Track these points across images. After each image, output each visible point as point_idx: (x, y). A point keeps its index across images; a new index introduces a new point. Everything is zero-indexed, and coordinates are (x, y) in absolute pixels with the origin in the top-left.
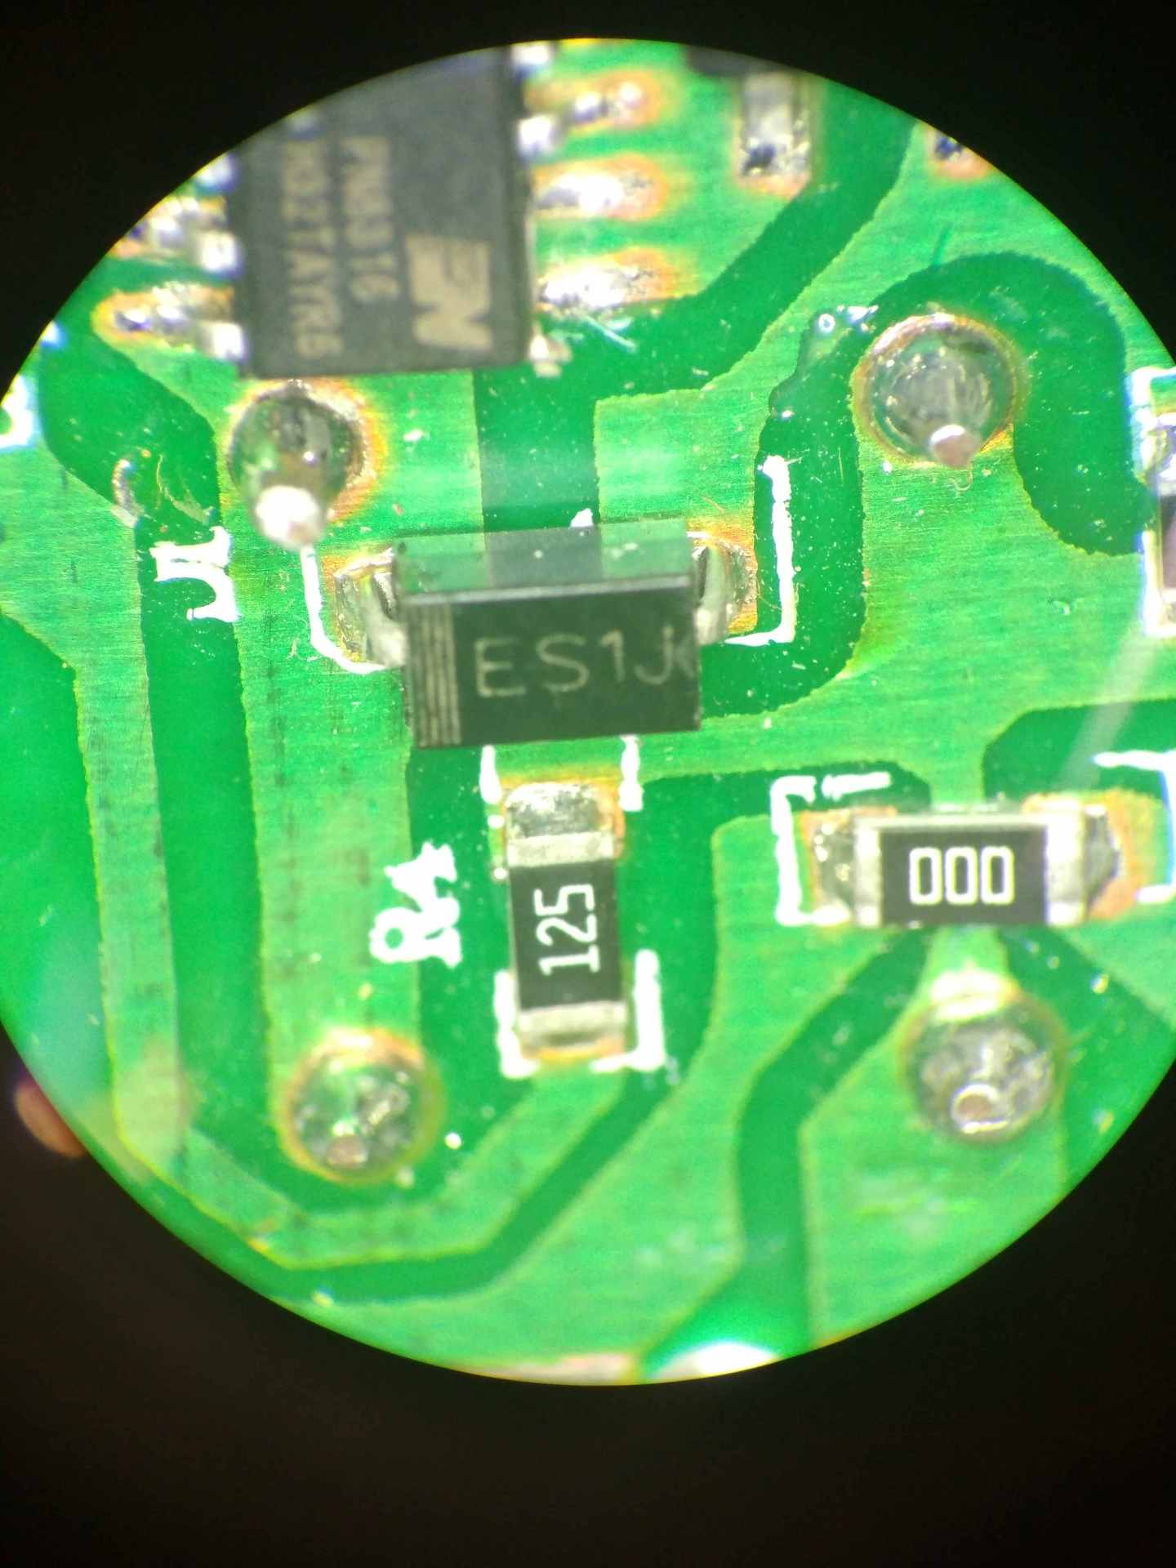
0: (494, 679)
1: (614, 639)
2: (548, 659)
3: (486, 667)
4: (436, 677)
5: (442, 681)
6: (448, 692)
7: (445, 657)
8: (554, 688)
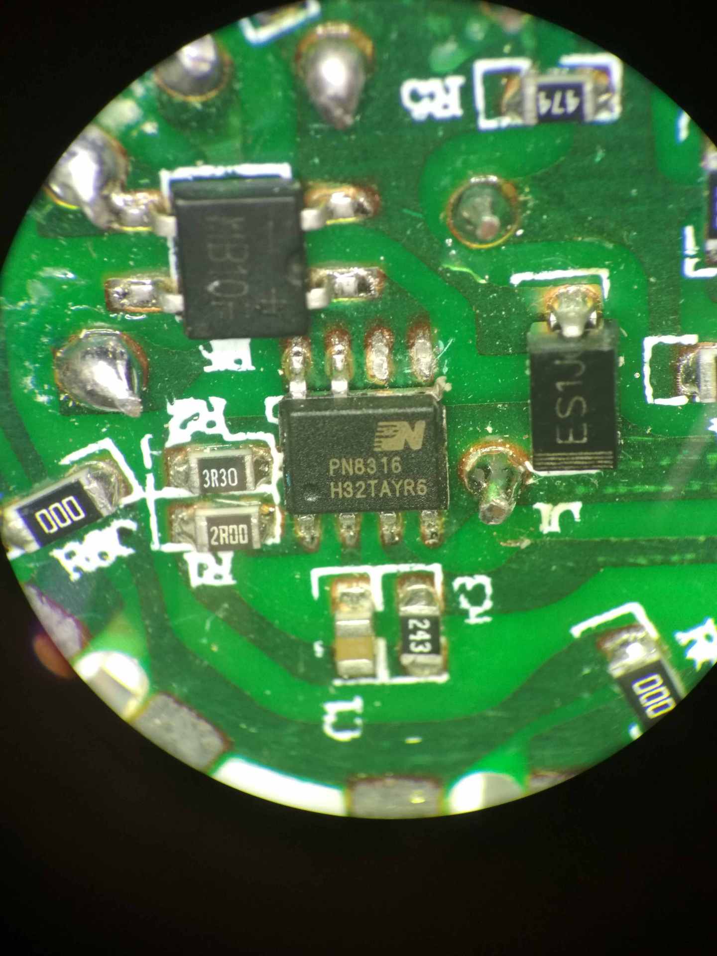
0: (578, 436)
1: (559, 385)
2: (568, 414)
3: (571, 439)
4: (575, 460)
5: (577, 458)
6: (584, 456)
7: (565, 457)
8: (584, 411)
